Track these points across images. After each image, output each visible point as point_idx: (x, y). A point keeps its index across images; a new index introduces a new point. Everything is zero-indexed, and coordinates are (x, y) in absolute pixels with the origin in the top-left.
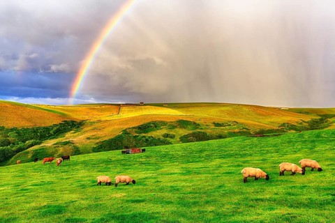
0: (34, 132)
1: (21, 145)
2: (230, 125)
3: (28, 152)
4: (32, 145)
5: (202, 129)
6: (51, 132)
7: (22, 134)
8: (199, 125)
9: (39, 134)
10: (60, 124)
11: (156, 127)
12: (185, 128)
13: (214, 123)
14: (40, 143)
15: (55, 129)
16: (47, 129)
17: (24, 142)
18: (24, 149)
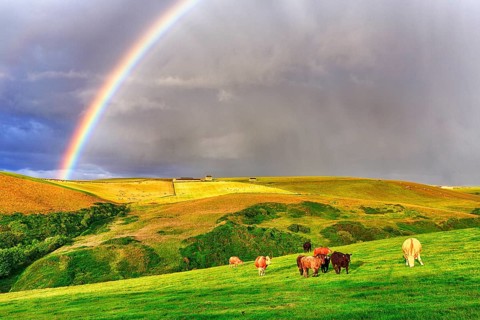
0: (55, 221)
1: (36, 245)
2: (391, 211)
3: (57, 259)
4: (57, 246)
5: (346, 217)
6: (83, 222)
7: (34, 225)
8: (338, 211)
9: (63, 226)
10: (92, 207)
11: (268, 213)
12: (319, 216)
13: (362, 208)
14: (71, 242)
15: (87, 216)
16: (74, 217)
17: (41, 238)
18: (44, 253)
